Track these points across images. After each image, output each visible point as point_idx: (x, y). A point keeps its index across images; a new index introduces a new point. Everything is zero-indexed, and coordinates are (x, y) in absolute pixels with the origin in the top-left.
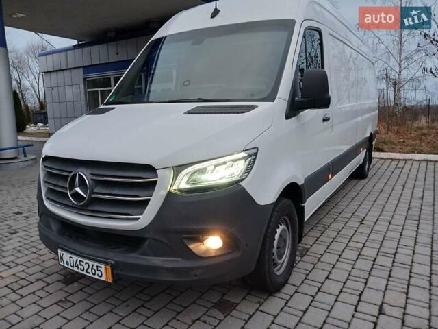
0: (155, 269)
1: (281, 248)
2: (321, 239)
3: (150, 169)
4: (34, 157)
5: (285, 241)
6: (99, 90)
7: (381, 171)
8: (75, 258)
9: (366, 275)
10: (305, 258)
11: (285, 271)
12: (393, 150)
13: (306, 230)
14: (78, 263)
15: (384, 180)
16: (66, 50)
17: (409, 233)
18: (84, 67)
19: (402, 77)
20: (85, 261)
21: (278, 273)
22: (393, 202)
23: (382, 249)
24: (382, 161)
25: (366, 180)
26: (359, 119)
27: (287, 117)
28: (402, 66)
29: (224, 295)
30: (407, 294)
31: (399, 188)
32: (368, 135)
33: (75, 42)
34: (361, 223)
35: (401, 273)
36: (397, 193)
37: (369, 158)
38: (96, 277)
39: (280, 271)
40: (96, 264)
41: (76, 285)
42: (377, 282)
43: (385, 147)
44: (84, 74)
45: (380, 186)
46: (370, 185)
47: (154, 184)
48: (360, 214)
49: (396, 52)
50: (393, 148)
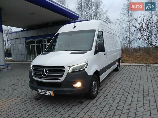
0: (65, 91)
1: (95, 87)
2: (105, 87)
3: (63, 67)
4: (11, 68)
5: (95, 86)
6: (30, 45)
7: (123, 69)
8: (43, 91)
9: (117, 94)
10: (101, 91)
11: (96, 93)
12: (127, 63)
13: (101, 85)
14: (44, 92)
15: (124, 71)
16: (19, 32)
17: (129, 85)
18: (25, 38)
19: (131, 39)
20: (46, 91)
21: (94, 94)
22: (126, 77)
23: (121, 89)
24: (124, 66)
25: (119, 72)
26: (115, 54)
27: (95, 54)
28: (131, 36)
29: (80, 100)
30: (127, 98)
31: (128, 73)
32: (118, 58)
33: (22, 29)
34: (116, 83)
35: (126, 94)
36: (127, 75)
37: (119, 65)
38: (49, 95)
39: (95, 93)
40: (49, 92)
41: (39, 100)
42: (119, 96)
43: (125, 62)
44: (25, 40)
45: (122, 73)
46: (120, 73)
47: (64, 71)
48: (116, 80)
49: (128, 31)
50: (127, 62)
